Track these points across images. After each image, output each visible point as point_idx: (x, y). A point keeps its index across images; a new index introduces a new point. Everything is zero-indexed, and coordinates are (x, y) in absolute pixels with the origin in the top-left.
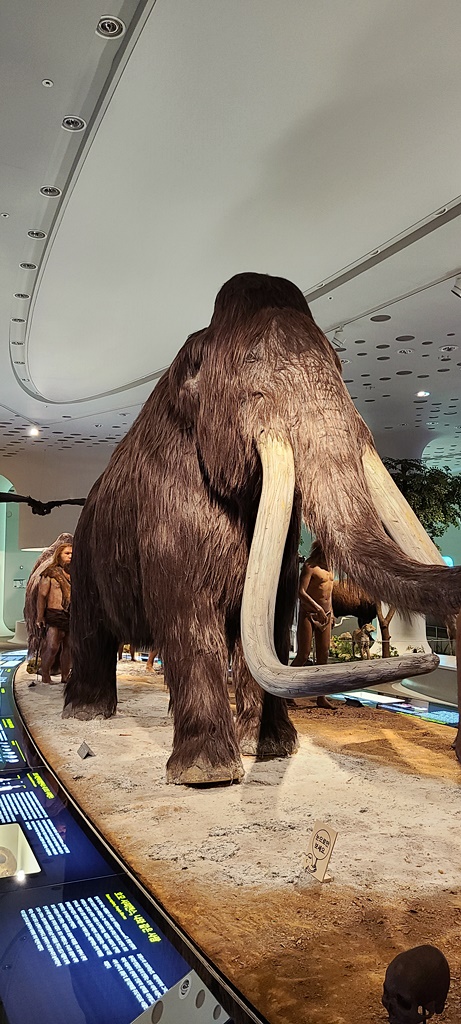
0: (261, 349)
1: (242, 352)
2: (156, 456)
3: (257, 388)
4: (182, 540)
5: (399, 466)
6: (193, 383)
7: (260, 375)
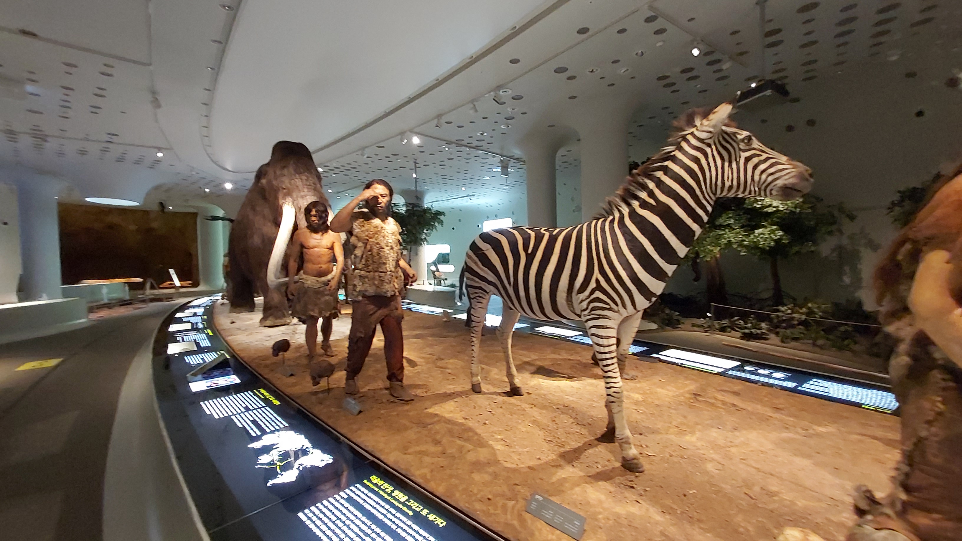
0: (285, 171)
1: (278, 172)
2: (253, 208)
3: (284, 186)
4: (263, 241)
5: (411, 206)
6: (264, 181)
7: (286, 182)
